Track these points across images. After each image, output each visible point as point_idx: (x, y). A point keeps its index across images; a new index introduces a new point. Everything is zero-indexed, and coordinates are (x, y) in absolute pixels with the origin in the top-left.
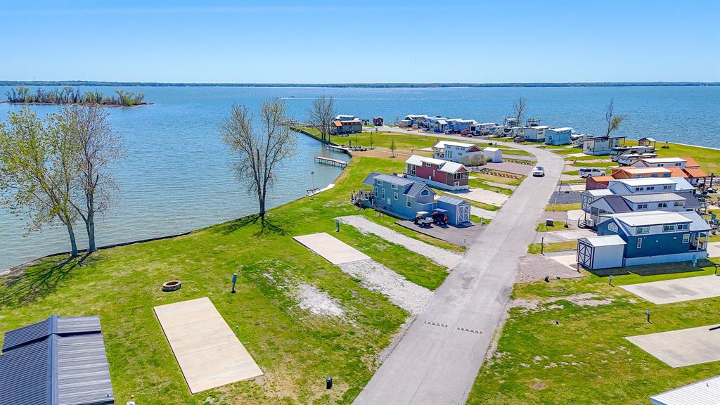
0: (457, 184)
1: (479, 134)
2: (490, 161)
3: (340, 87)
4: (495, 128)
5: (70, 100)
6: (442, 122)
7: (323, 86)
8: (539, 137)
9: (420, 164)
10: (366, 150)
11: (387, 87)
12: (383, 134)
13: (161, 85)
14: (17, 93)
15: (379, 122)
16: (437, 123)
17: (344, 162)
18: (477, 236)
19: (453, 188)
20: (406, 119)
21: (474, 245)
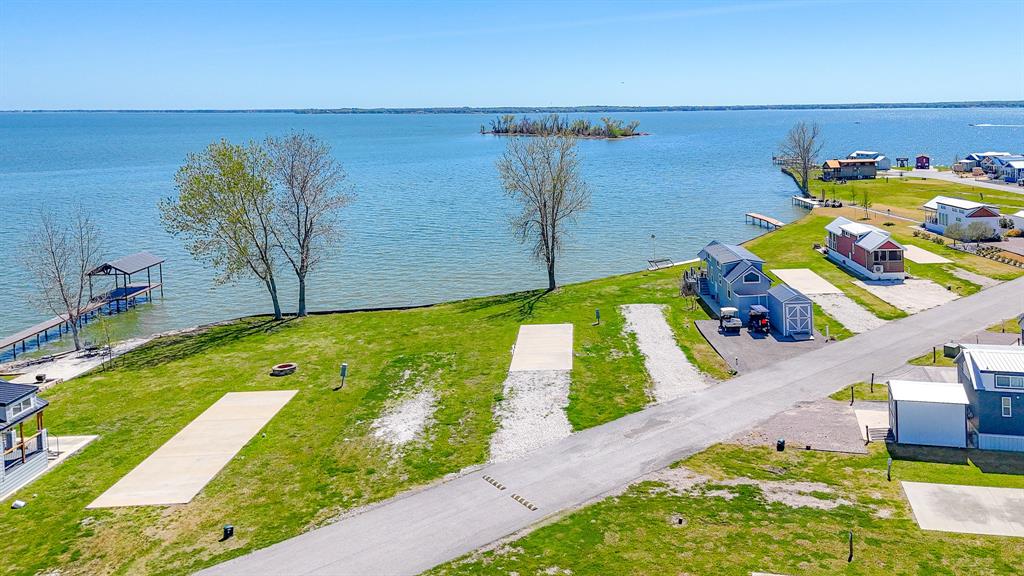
0: (879, 269)
10: (841, 206)
12: (909, 181)
15: (923, 164)
16: (1009, 166)
17: (780, 224)
18: (787, 358)
19: (874, 275)
20: (967, 159)
21: (758, 372)
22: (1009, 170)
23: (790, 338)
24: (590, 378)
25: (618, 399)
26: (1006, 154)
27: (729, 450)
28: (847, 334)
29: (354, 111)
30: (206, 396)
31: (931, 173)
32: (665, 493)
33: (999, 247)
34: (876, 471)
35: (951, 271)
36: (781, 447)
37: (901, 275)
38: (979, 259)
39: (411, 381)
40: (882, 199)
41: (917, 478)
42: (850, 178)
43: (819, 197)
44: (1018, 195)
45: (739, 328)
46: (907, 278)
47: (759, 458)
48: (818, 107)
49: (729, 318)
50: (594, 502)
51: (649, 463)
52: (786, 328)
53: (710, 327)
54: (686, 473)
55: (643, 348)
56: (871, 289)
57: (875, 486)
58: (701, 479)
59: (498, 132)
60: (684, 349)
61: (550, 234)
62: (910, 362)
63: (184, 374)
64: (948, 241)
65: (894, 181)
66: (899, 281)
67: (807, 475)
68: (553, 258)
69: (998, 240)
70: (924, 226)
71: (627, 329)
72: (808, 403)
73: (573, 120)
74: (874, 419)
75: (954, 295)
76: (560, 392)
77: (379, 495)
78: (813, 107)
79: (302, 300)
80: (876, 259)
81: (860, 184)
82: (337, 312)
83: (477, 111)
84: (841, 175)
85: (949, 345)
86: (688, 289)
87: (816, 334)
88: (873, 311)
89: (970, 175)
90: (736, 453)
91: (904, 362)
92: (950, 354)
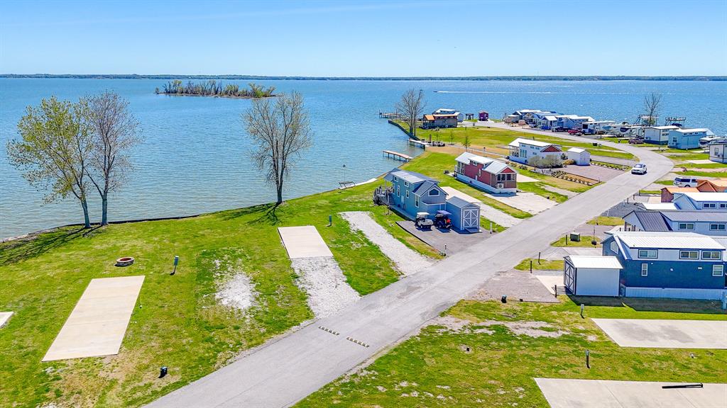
0: (500, 186)
1: (591, 132)
2: (575, 163)
3: (481, 80)
4: (610, 127)
6: (551, 118)
7: (463, 79)
8: (663, 139)
9: (468, 163)
10: (444, 145)
11: (535, 79)
12: (480, 129)
15: (483, 117)
16: (544, 119)
17: (410, 158)
18: (473, 244)
19: (497, 190)
20: (513, 114)
21: (459, 254)
22: (544, 122)
23: (466, 231)
24: (349, 261)
25: (378, 274)
27: (472, 304)
28: (500, 228)
30: (76, 282)
31: (490, 123)
33: (564, 171)
35: (542, 187)
36: (504, 300)
37: (514, 190)
38: (555, 179)
42: (441, 127)
43: (426, 140)
44: (555, 138)
45: (430, 226)
46: (517, 192)
47: (493, 308)
49: (423, 219)
51: (424, 314)
52: (463, 226)
53: (409, 225)
55: (373, 240)
56: (498, 199)
58: (465, 322)
59: (169, 93)
60: (400, 240)
61: (280, 165)
62: (551, 245)
64: (529, 168)
65: (470, 128)
66: (514, 194)
67: (530, 317)
68: (282, 181)
69: (561, 167)
70: (508, 158)
71: (353, 228)
72: (504, 272)
74: (553, 281)
75: (554, 203)
76: (336, 271)
80: (499, 179)
84: (435, 124)
85: (573, 233)
87: (482, 228)
88: (509, 213)
89: (517, 125)
90: (477, 305)
91: (548, 245)
92: (575, 239)
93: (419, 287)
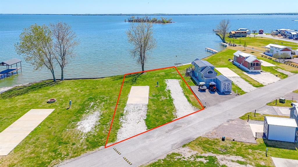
0: (252, 69)
3: (268, 15)
5: (147, 21)
7: (260, 14)
10: (236, 46)
13: (188, 15)
14: (131, 18)
15: (261, 32)
16: (290, 33)
17: (217, 51)
20: (276, 31)
21: (213, 107)
22: (290, 35)
23: (223, 94)
24: (154, 107)
25: (164, 117)
26: (289, 30)
27: (204, 140)
28: (243, 93)
29: (89, 15)
30: (24, 110)
31: (264, 35)
32: (180, 159)
33: (292, 61)
34: (261, 152)
35: (276, 70)
36: (223, 139)
37: (259, 71)
38: (285, 65)
39: (93, 107)
40: (249, 44)
41: (277, 155)
42: (238, 37)
43: (229, 42)
44: (294, 43)
45: (206, 89)
46: (261, 71)
47: (215, 144)
48: (226, 14)
49: (202, 86)
50: (153, 161)
51: (174, 145)
52: (222, 90)
53: (195, 88)
54: (188, 150)
55: (173, 96)
56: (249, 75)
57: (261, 159)
58: (194, 153)
59: (130, 21)
60: (187, 97)
61: (143, 55)
62: (267, 104)
63: (19, 101)
64: (273, 59)
65: (252, 38)
66: (259, 73)
67: (234, 153)
68: (144, 63)
69: (290, 58)
70: (264, 53)
71: (167, 88)
72: (232, 120)
73: (152, 18)
74: (257, 128)
75: (279, 79)
76: (143, 113)
77: (75, 155)
78: (224, 14)
79: (62, 75)
80: (251, 65)
81: (242, 39)
82: (73, 79)
83: (124, 15)
84: (235, 36)
85: (281, 98)
86: (188, 74)
87: (232, 93)
88: (251, 84)
89: (277, 36)
90: (207, 141)
91: (265, 104)
92: (282, 101)
93: (181, 127)
